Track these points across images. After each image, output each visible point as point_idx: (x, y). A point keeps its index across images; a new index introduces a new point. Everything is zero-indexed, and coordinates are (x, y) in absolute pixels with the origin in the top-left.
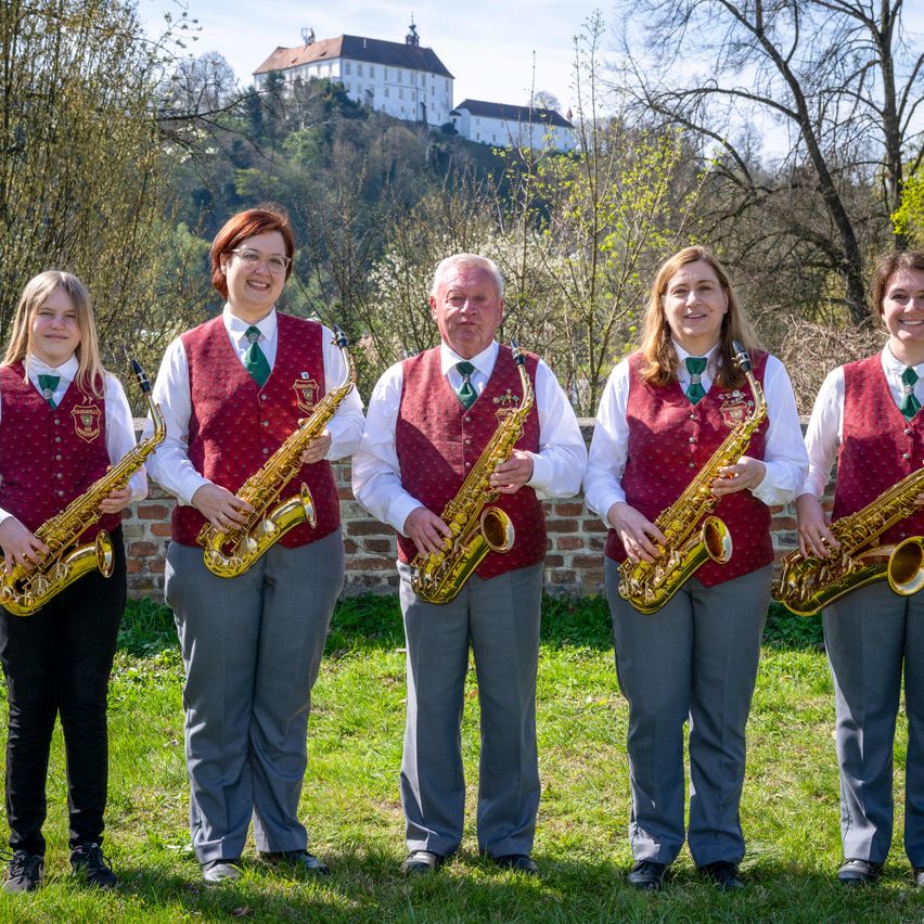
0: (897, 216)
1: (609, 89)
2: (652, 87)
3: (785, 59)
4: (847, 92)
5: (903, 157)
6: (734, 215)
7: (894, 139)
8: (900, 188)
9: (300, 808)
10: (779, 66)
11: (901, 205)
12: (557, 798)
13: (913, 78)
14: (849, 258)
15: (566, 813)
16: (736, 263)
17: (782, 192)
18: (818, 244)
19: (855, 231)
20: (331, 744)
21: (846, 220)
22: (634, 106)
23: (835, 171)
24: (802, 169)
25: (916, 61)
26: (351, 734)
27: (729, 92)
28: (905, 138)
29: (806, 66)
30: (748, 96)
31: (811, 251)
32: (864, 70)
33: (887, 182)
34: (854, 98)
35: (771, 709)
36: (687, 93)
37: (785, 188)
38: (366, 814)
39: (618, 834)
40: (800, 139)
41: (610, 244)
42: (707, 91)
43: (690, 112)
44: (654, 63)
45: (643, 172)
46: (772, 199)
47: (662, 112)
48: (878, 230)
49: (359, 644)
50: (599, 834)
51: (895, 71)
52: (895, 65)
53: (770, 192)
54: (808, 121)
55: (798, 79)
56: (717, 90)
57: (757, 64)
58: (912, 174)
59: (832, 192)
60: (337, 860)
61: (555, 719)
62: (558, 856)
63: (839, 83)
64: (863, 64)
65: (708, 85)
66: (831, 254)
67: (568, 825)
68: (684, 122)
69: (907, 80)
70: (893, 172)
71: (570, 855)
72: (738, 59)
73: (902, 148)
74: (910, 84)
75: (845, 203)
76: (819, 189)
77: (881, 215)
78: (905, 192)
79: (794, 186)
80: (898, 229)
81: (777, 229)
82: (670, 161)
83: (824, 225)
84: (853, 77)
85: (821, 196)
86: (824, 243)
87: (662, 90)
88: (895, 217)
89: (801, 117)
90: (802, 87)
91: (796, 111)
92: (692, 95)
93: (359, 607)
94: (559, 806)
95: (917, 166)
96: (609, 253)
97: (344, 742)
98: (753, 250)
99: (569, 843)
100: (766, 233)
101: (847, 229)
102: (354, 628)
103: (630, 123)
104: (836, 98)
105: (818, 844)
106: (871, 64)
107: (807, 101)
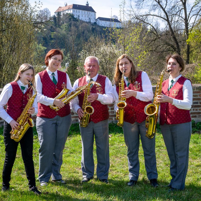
0: (187, 40)
1: (128, 15)
2: (137, 14)
3: (164, 8)
4: (177, 15)
5: (189, 28)
6: (154, 41)
7: (187, 24)
8: (188, 35)
9: (61, 170)
10: (163, 10)
11: (188, 38)
12: (114, 167)
13: (190, 12)
14: (178, 49)
15: (115, 170)
16: (155, 51)
17: (164, 36)
18: (171, 47)
19: (179, 44)
20: (68, 155)
21: (177, 41)
22: (133, 18)
23: (175, 31)
24: (168, 31)
25: (191, 8)
26: (72, 153)
27: (153, 15)
28: (189, 24)
29: (168, 10)
30: (157, 16)
31: (170, 48)
32: (180, 10)
33: (185, 33)
34: (179, 16)
35: (158, 147)
36: (144, 15)
37: (164, 35)
38: (74, 171)
39: (126, 174)
40: (167, 25)
41: (128, 48)
42: (148, 15)
43: (145, 20)
44: (137, 9)
45: (134, 33)
46: (162, 37)
47: (139, 19)
48: (184, 43)
49: (75, 134)
50: (122, 174)
51: (187, 11)
52: (187, 9)
53: (161, 36)
54: (169, 21)
55: (167, 12)
56: (150, 15)
57: (158, 9)
58: (190, 32)
59: (174, 36)
60: (68, 181)
61: (114, 149)
62: (113, 179)
63: (175, 13)
64: (180, 9)
65: (148, 14)
66: (174, 49)
67: (116, 173)
68: (143, 21)
69: (189, 12)
70: (186, 31)
71: (116, 179)
72: (154, 8)
73: (188, 26)
74: (190, 13)
75: (177, 38)
76: (171, 35)
77: (184, 40)
78: (189, 35)
79: (166, 35)
80: (188, 43)
81: (163, 44)
82: (140, 31)
83: (172, 43)
84: (178, 12)
85: (172, 37)
86: (172, 46)
87: (139, 15)
88: (187, 41)
89: (168, 20)
90: (168, 14)
91: (166, 19)
92: (145, 16)
93: (75, 126)
94: (114, 168)
95: (191, 30)
96: (127, 50)
97: (71, 155)
98: (158, 48)
99: (116, 176)
100: (160, 44)
101: (177, 43)
102: (73, 130)
103: (132, 22)
104: (175, 16)
105: (166, 176)
106: (182, 9)
107: (169, 17)
